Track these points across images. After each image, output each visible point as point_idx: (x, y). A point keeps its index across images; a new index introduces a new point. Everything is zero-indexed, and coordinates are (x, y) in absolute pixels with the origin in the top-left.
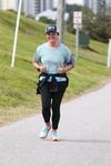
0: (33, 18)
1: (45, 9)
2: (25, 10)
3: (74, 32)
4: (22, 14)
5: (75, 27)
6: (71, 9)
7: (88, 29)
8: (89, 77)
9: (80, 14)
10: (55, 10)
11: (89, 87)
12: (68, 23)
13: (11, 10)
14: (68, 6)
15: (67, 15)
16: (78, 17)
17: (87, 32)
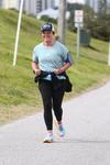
0: (35, 17)
1: (46, 8)
2: (27, 9)
3: (75, 31)
4: (24, 12)
5: (76, 25)
6: (72, 8)
7: (89, 28)
8: (89, 76)
9: (81, 12)
10: (56, 8)
11: (90, 85)
12: (69, 22)
13: (13, 9)
14: (69, 5)
15: (68, 14)
16: (79, 16)
17: (88, 31)
